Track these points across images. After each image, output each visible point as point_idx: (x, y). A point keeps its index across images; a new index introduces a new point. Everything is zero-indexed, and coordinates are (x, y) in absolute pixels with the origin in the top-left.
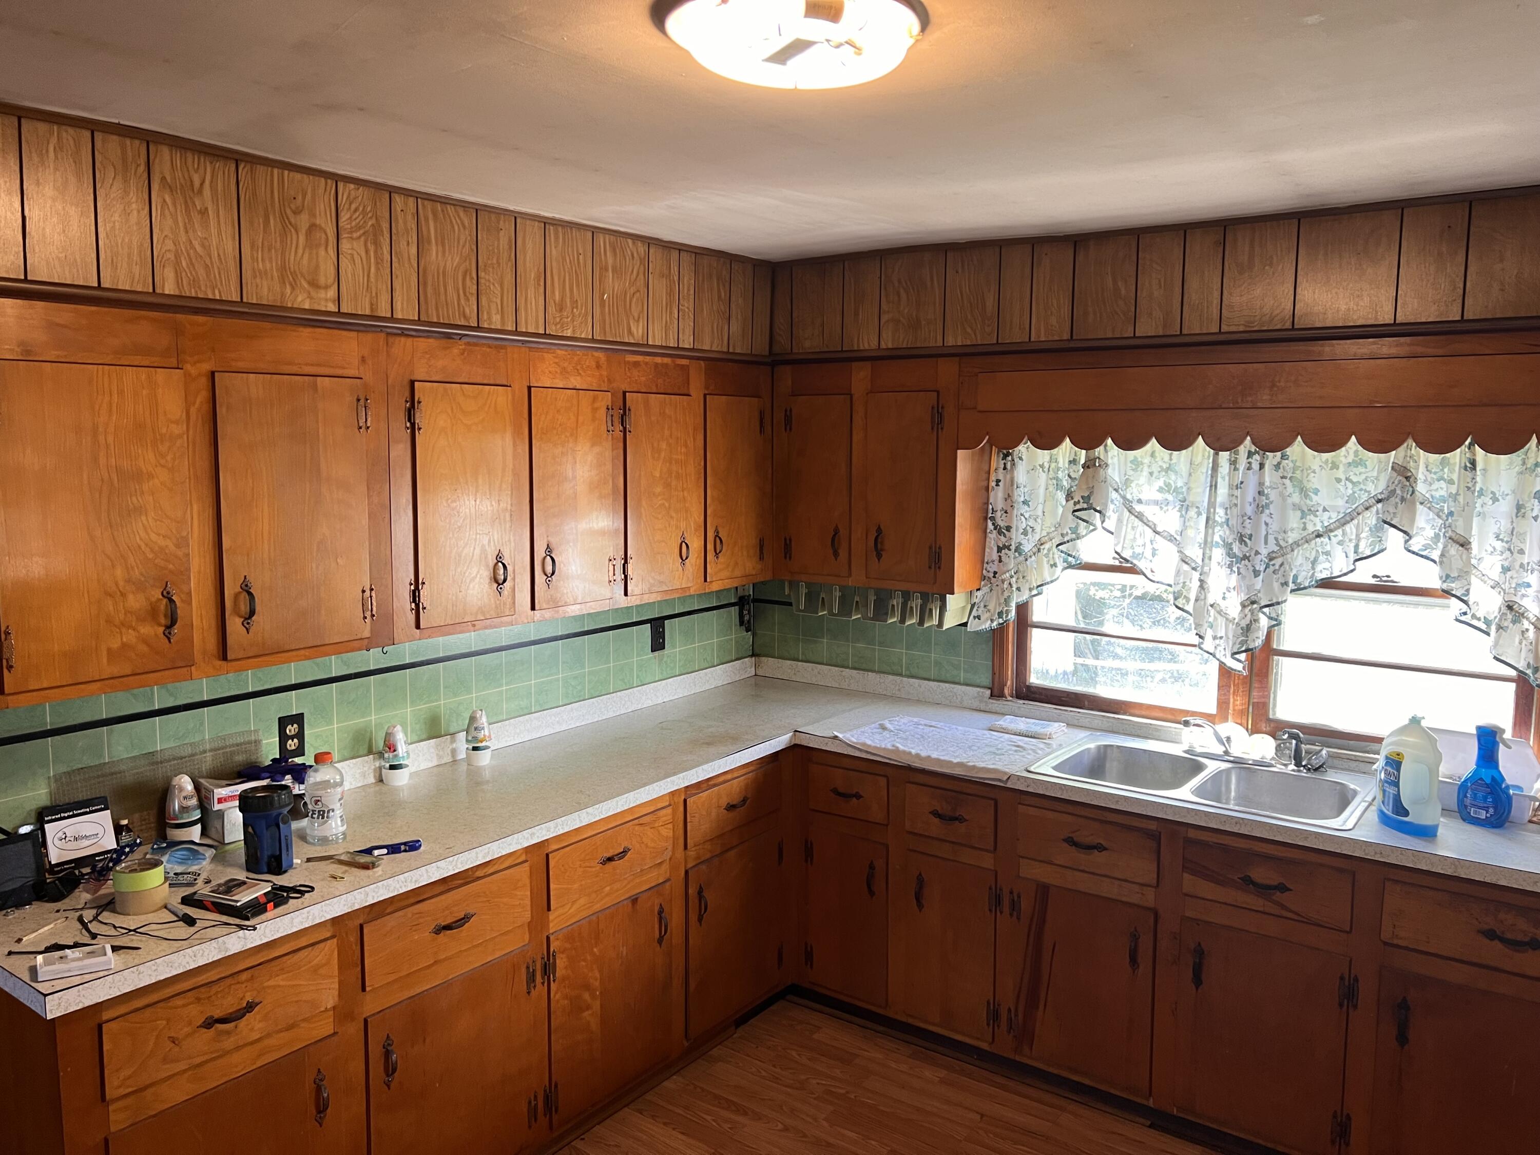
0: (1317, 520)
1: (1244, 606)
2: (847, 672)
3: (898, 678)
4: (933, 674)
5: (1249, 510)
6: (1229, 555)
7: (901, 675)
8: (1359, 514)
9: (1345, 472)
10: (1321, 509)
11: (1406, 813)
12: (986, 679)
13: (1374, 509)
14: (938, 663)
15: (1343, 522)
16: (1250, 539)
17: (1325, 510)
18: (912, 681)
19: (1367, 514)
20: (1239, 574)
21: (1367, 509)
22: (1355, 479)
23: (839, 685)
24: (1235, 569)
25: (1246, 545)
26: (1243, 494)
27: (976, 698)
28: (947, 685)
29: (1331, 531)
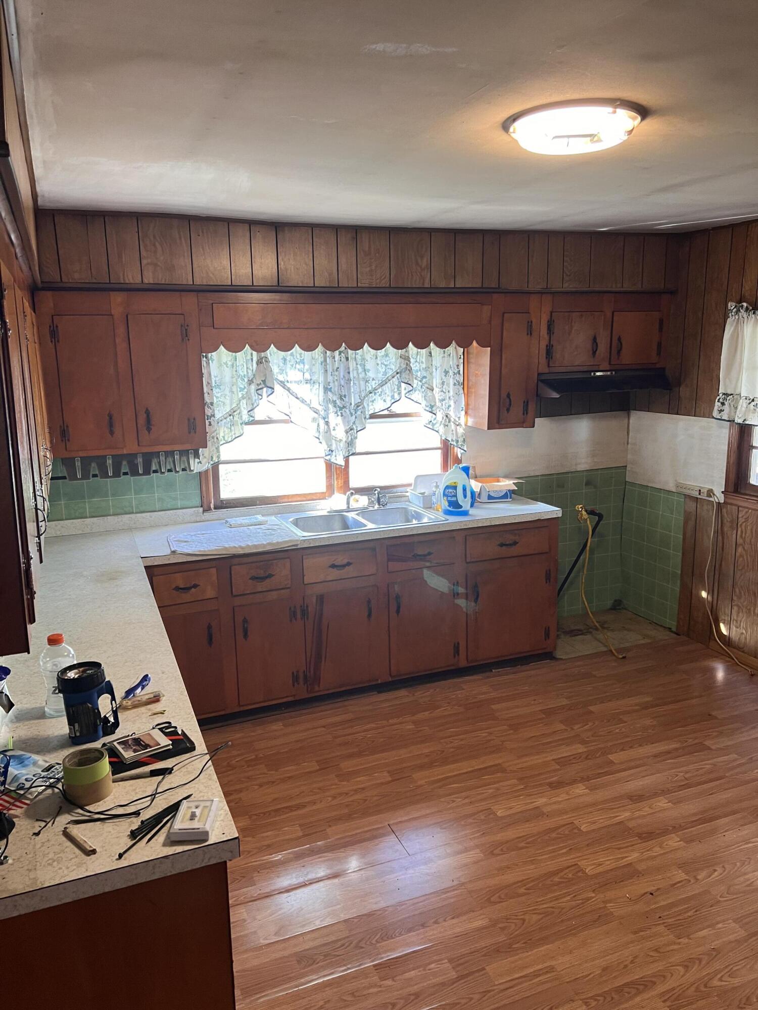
0: (369, 385)
1: (347, 432)
2: (88, 521)
3: (133, 516)
4: (157, 507)
5: (342, 383)
6: (335, 406)
7: (133, 513)
8: (389, 380)
9: (381, 360)
10: (371, 379)
11: (461, 507)
12: (197, 501)
13: (396, 377)
14: (160, 499)
15: (382, 385)
16: (345, 397)
17: (373, 379)
18: (144, 515)
19: (394, 379)
20: (342, 416)
21: (393, 377)
22: (386, 363)
23: (83, 531)
24: (339, 414)
25: (343, 401)
26: (339, 374)
27: (193, 515)
28: (171, 511)
29: (376, 390)
